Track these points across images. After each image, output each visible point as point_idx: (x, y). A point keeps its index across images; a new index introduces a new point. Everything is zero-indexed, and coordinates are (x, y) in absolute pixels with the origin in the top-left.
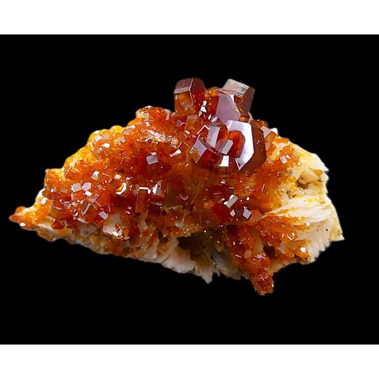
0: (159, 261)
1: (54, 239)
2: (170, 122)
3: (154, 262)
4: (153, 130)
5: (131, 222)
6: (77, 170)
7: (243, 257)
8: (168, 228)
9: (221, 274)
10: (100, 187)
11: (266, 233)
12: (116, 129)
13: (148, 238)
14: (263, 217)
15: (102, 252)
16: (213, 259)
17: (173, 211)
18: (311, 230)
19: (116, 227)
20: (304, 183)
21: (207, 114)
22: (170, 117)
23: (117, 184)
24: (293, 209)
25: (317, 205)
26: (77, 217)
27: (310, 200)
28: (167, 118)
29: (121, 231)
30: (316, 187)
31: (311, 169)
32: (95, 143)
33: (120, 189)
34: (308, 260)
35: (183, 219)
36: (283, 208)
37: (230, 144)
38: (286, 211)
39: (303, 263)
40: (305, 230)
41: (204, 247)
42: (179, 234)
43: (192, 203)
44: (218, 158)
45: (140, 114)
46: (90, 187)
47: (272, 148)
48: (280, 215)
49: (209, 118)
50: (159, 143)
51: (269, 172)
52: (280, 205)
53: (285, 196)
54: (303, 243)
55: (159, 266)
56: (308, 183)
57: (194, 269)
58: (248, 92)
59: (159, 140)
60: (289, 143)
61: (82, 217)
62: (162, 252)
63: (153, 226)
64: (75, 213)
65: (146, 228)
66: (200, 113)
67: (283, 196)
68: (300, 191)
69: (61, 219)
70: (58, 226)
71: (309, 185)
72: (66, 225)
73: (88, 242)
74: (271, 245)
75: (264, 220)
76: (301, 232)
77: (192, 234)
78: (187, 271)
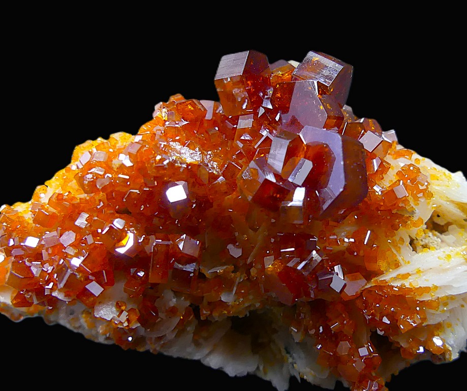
0: (196, 357)
1: (22, 318)
2: (214, 123)
3: (189, 358)
4: (179, 141)
5: (145, 295)
6: (52, 210)
7: (335, 353)
8: (209, 303)
9: (302, 379)
10: (90, 240)
11: (372, 314)
12: (120, 138)
13: (176, 321)
14: (368, 286)
15: (101, 340)
16: (288, 352)
17: (217, 276)
18: (450, 307)
19: (118, 306)
20: (442, 224)
21: (273, 112)
22: (214, 114)
23: (117, 236)
24: (419, 271)
25: (461, 264)
26: (52, 290)
27: (449, 256)
28: (209, 116)
29: (125, 314)
30: (462, 231)
31: (452, 202)
32: (81, 167)
33: (124, 242)
34: (447, 356)
35: (235, 289)
36: (402, 270)
37: (307, 166)
38: (406, 276)
39: (438, 363)
40: (441, 308)
41: (275, 331)
42: (229, 312)
43: (249, 261)
44: (287, 191)
45: (160, 112)
46: (73, 240)
47: (384, 168)
48: (395, 284)
49: (277, 118)
50: (188, 165)
51: (378, 209)
52: (397, 265)
53: (406, 249)
54: (437, 328)
55: (198, 365)
56: (449, 224)
57: (258, 368)
58: (341, 75)
59: (189, 160)
60: (416, 156)
61: (60, 290)
62: (201, 341)
63: (185, 299)
64: (48, 283)
65: (173, 302)
66: (261, 111)
67: (402, 250)
68: (433, 238)
69: (27, 291)
70: (22, 301)
71: (450, 227)
72: (36, 302)
73: (77, 325)
74: (382, 333)
75: (369, 291)
76: (432, 311)
77: (250, 312)
78: (245, 374)
